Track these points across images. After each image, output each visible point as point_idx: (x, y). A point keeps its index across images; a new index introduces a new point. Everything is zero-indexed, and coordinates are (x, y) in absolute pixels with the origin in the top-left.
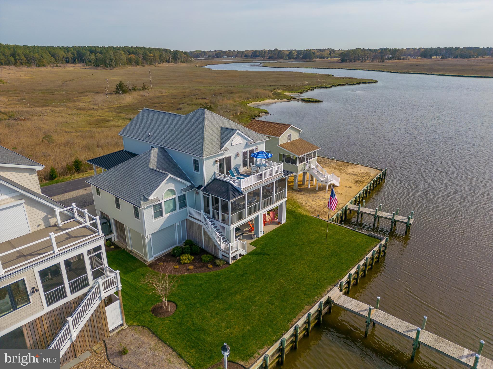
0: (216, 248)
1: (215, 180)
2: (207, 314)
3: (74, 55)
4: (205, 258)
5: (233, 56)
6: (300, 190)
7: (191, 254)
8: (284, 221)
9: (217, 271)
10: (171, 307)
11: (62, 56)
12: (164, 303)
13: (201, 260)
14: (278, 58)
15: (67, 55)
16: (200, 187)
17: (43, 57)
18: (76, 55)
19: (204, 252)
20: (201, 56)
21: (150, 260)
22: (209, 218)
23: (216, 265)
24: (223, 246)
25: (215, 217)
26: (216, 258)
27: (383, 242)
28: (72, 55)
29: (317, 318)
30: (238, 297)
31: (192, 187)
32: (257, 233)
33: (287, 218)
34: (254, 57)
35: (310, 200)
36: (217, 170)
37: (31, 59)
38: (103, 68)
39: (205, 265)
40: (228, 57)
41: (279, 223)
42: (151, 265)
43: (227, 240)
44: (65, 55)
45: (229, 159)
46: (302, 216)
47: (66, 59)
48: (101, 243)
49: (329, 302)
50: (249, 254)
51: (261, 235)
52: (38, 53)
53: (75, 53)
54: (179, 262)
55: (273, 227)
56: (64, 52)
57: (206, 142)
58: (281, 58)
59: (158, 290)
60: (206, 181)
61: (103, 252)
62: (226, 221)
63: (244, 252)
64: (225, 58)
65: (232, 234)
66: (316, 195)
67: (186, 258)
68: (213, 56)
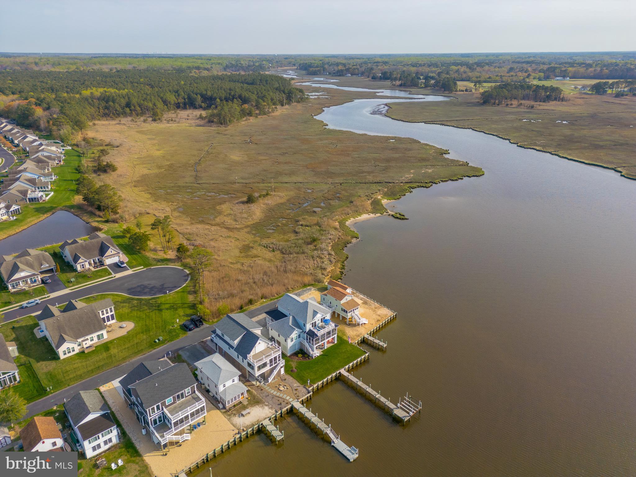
0: (309, 353)
1: (310, 330)
2: (305, 373)
3: (185, 99)
4: (306, 356)
5: (358, 75)
6: (349, 325)
7: (302, 354)
8: (336, 342)
9: (309, 361)
10: (296, 370)
11: (173, 102)
12: (294, 369)
13: (304, 357)
14: (411, 86)
15: (178, 100)
16: (305, 332)
17: (156, 106)
18: (187, 100)
19: (305, 353)
20: (320, 73)
21: (288, 355)
22: (307, 342)
23: (309, 359)
24: (311, 352)
25: (310, 342)
26: (309, 356)
27: (367, 355)
28: (183, 100)
29: (336, 377)
30: (314, 369)
31: (303, 331)
32: (324, 348)
33: (337, 340)
34: (383, 79)
35: (351, 331)
36: (311, 327)
37: (145, 108)
38: (218, 125)
39: (305, 358)
40: (352, 75)
41: (334, 343)
42: (289, 357)
43: (313, 351)
44: (176, 100)
45: (315, 322)
46: (344, 340)
47: (177, 104)
48: (281, 353)
49: (340, 373)
50: (320, 355)
51: (326, 348)
52: (151, 101)
53: (186, 97)
54: (297, 356)
55: (331, 345)
56: (175, 96)
57: (308, 317)
58: (415, 86)
59: (293, 366)
60: (307, 330)
61: (281, 355)
62: (313, 344)
63: (318, 355)
64: (349, 76)
65: (315, 348)
66: (355, 328)
67: (300, 355)
68: (334, 73)
